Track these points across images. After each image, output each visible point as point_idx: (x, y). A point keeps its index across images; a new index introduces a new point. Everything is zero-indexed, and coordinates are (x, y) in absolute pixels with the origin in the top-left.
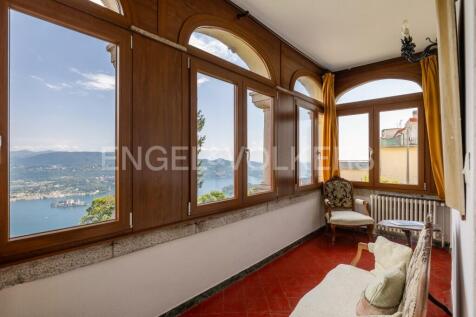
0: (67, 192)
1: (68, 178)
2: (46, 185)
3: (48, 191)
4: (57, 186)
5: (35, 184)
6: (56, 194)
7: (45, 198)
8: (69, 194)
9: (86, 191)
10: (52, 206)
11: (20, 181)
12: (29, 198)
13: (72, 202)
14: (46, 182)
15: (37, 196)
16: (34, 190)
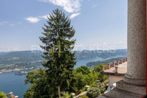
0: (21, 68)
1: (20, 62)
2: (12, 66)
3: (13, 68)
4: (17, 66)
5: (8, 66)
6: (17, 69)
7: (13, 71)
8: (21, 69)
9: (28, 67)
10: (16, 74)
11: (2, 65)
12: (7, 71)
13: (23, 72)
14: (12, 65)
15: (10, 71)
16: (8, 68)
